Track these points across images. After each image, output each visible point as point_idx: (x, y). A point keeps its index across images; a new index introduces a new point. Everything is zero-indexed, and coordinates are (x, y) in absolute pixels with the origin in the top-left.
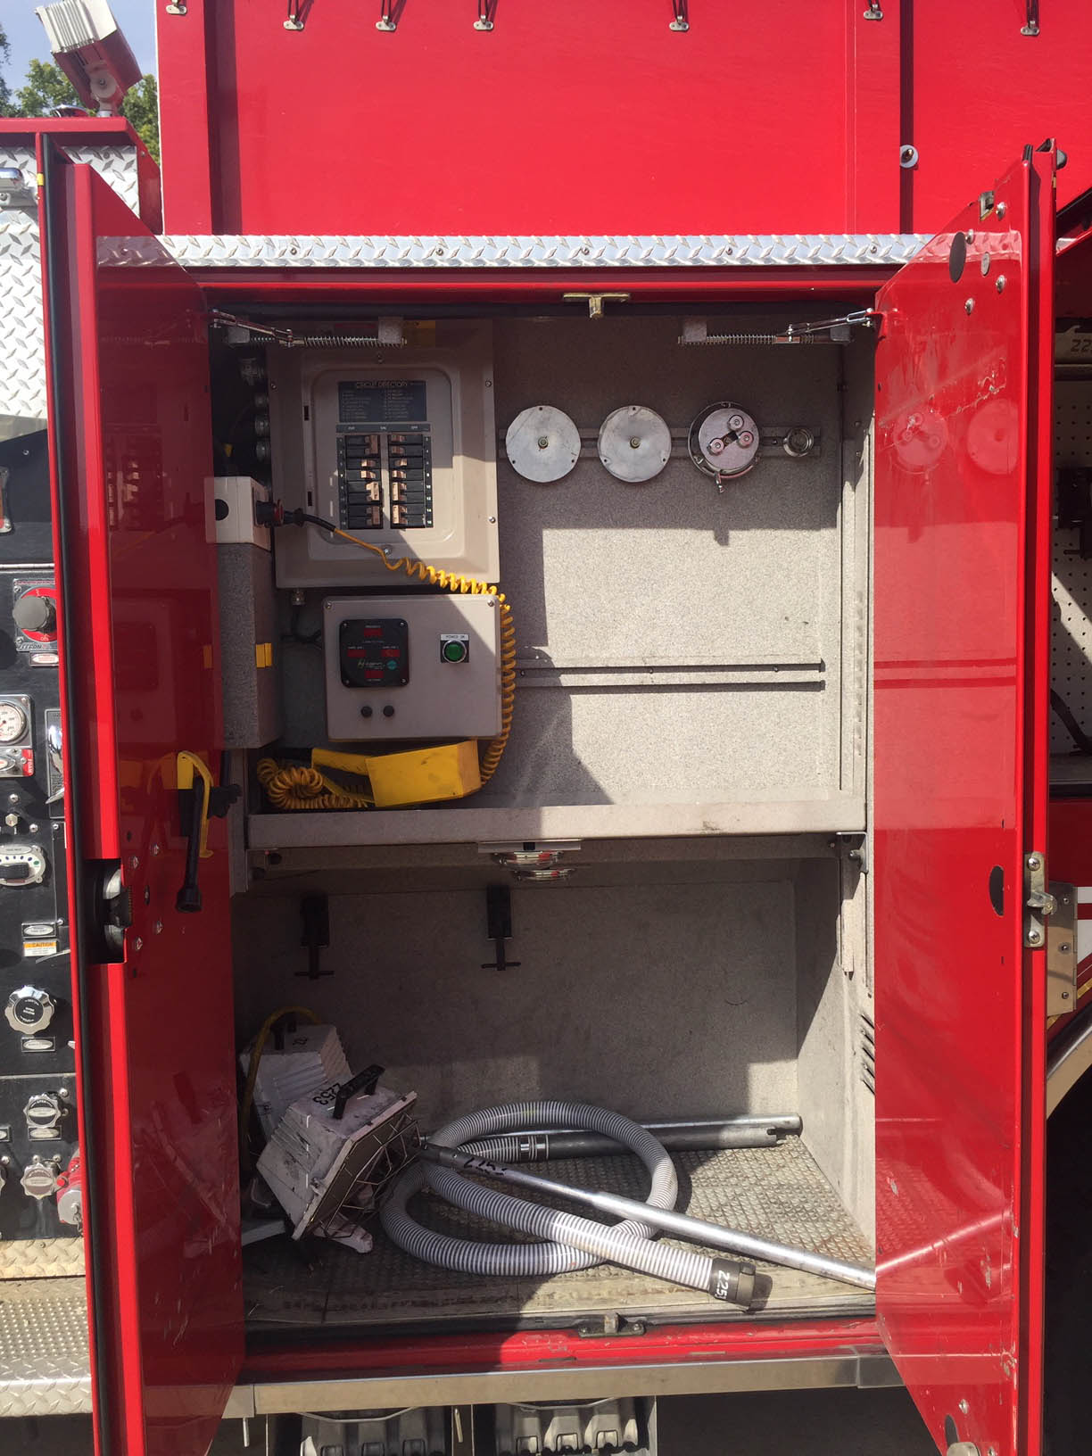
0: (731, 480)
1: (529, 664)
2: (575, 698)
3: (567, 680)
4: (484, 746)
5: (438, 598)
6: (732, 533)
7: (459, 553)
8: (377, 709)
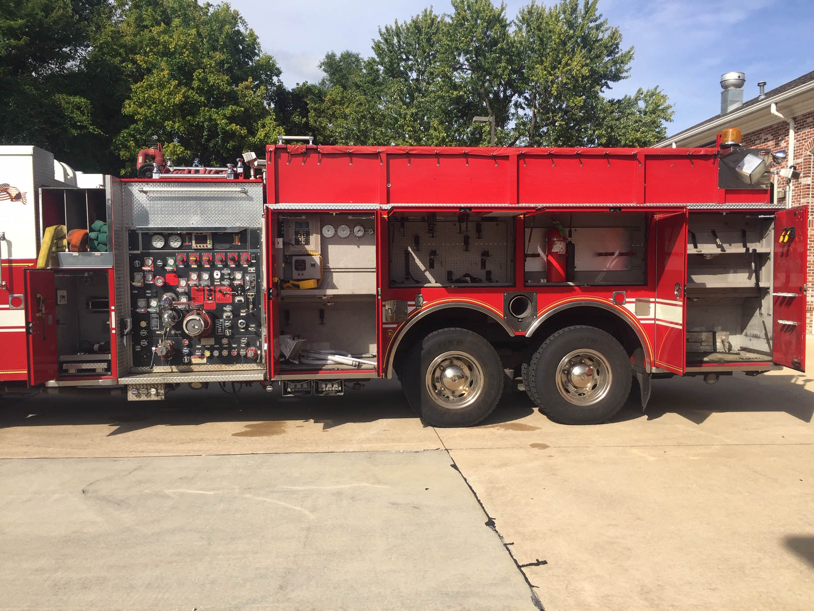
0: (359, 237)
1: (326, 267)
2: (334, 273)
3: (332, 270)
4: (318, 280)
5: (310, 257)
6: (360, 246)
7: (314, 249)
8: (301, 274)
